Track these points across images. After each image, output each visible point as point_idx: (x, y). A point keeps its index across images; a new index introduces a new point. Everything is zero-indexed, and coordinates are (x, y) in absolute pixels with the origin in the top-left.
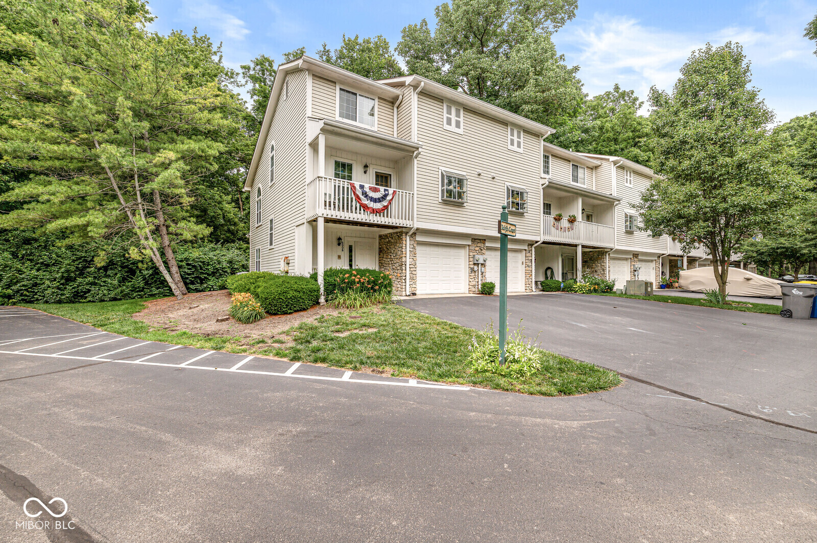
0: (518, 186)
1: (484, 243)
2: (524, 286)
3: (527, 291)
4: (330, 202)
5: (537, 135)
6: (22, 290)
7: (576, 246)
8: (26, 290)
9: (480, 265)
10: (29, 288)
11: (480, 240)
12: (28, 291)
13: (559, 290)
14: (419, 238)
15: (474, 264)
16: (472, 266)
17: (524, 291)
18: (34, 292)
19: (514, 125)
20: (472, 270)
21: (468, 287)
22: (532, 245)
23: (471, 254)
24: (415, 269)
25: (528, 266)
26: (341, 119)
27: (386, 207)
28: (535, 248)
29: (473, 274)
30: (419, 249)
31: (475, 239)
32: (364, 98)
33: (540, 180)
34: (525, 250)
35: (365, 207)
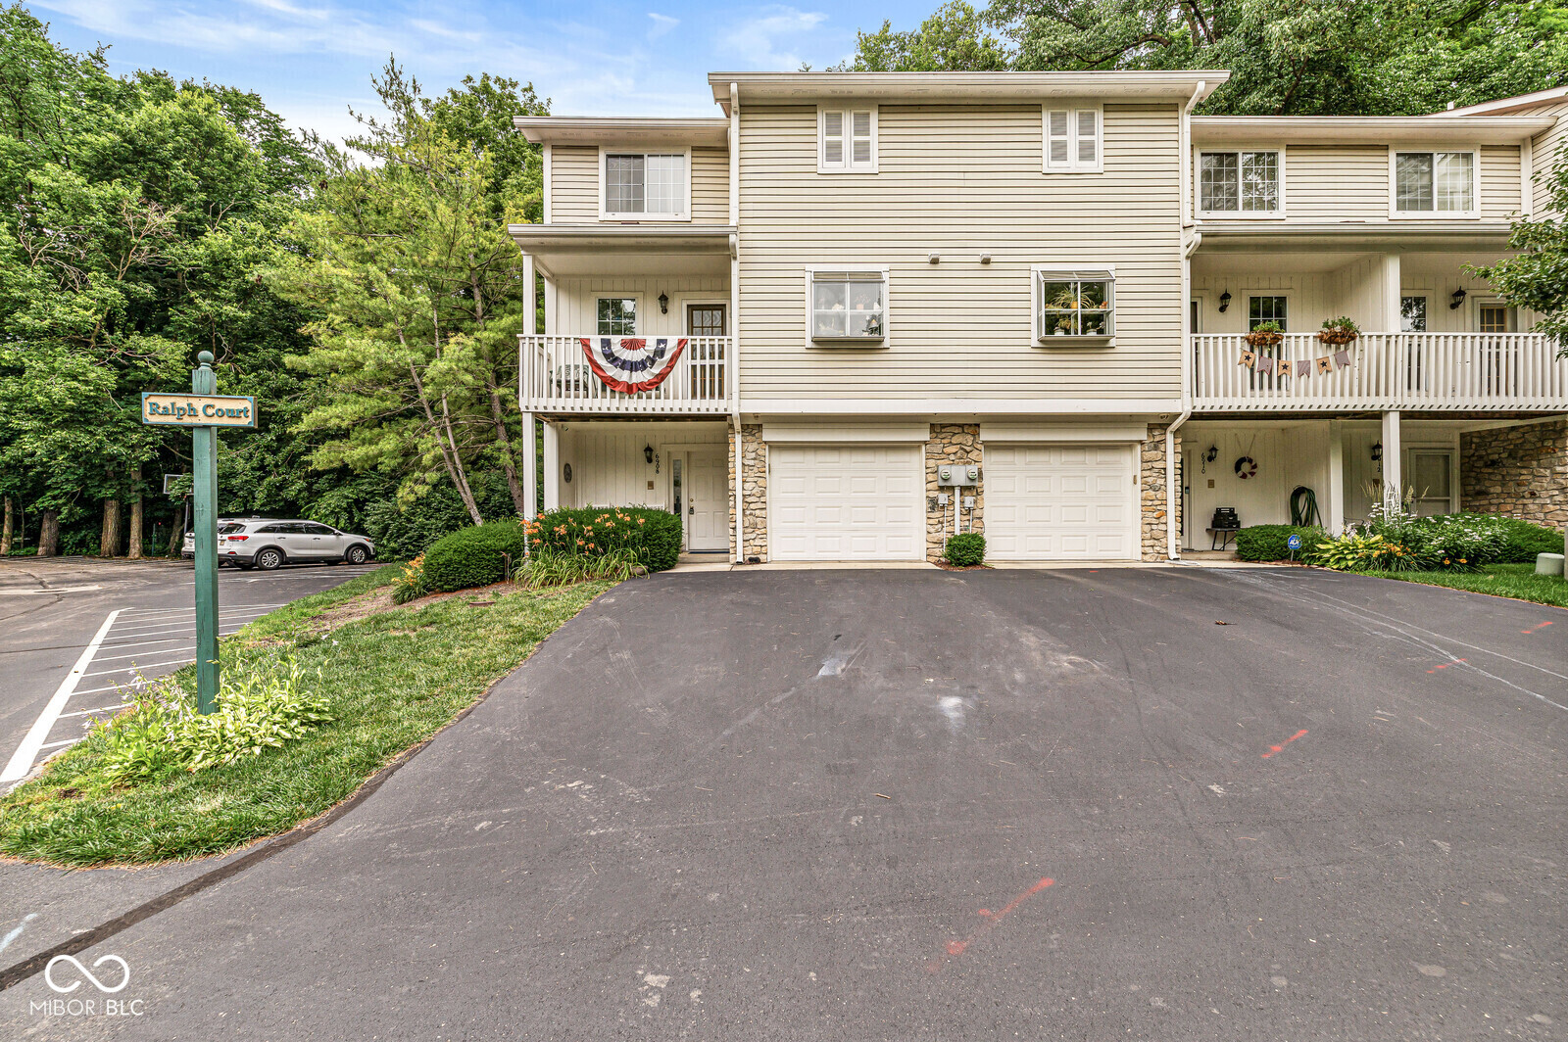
0: (1075, 265)
1: (976, 434)
2: (1140, 544)
3: (1146, 558)
4: (568, 382)
5: (1167, 105)
6: (406, 543)
7: (1378, 416)
8: (410, 543)
9: (957, 492)
10: (415, 541)
11: (959, 426)
12: (414, 546)
13: (1283, 558)
14: (769, 435)
15: (941, 489)
16: (932, 494)
17: (1139, 557)
18: (419, 546)
19: (1062, 102)
20: (934, 504)
21: (925, 545)
22: (1164, 427)
23: (932, 463)
24: (760, 505)
25: (1153, 487)
26: (610, 216)
27: (662, 377)
28: (1176, 433)
29: (937, 514)
30: (779, 461)
31: (943, 426)
32: (660, 159)
33: (1182, 234)
34: (1141, 442)
35: (609, 383)
